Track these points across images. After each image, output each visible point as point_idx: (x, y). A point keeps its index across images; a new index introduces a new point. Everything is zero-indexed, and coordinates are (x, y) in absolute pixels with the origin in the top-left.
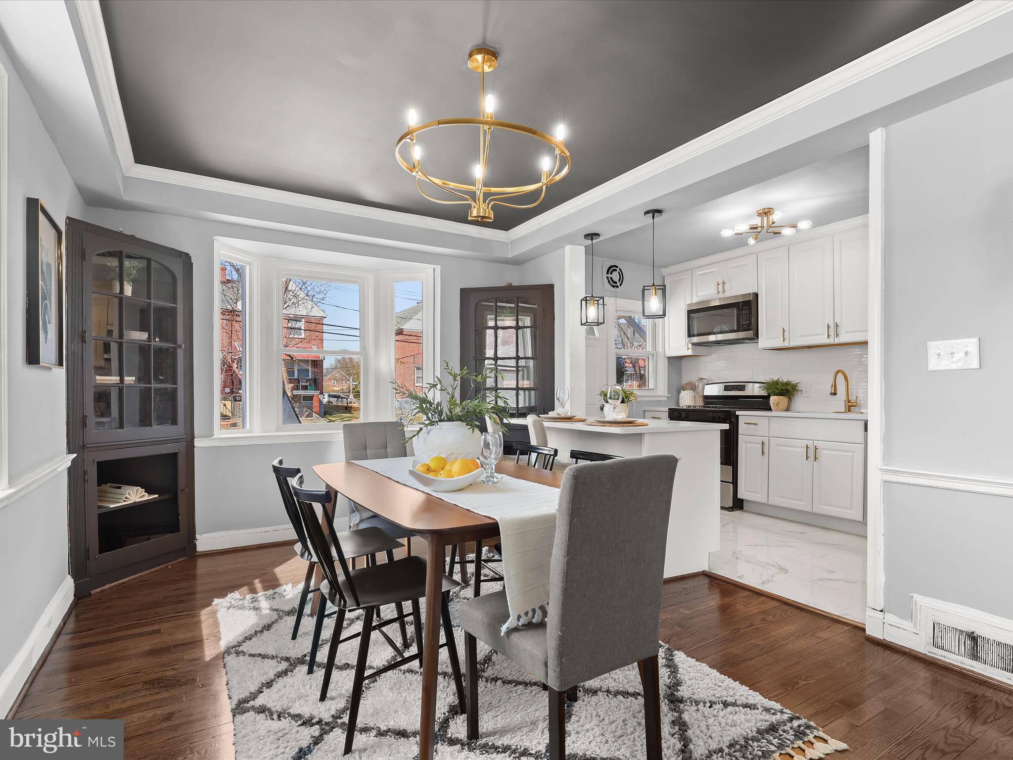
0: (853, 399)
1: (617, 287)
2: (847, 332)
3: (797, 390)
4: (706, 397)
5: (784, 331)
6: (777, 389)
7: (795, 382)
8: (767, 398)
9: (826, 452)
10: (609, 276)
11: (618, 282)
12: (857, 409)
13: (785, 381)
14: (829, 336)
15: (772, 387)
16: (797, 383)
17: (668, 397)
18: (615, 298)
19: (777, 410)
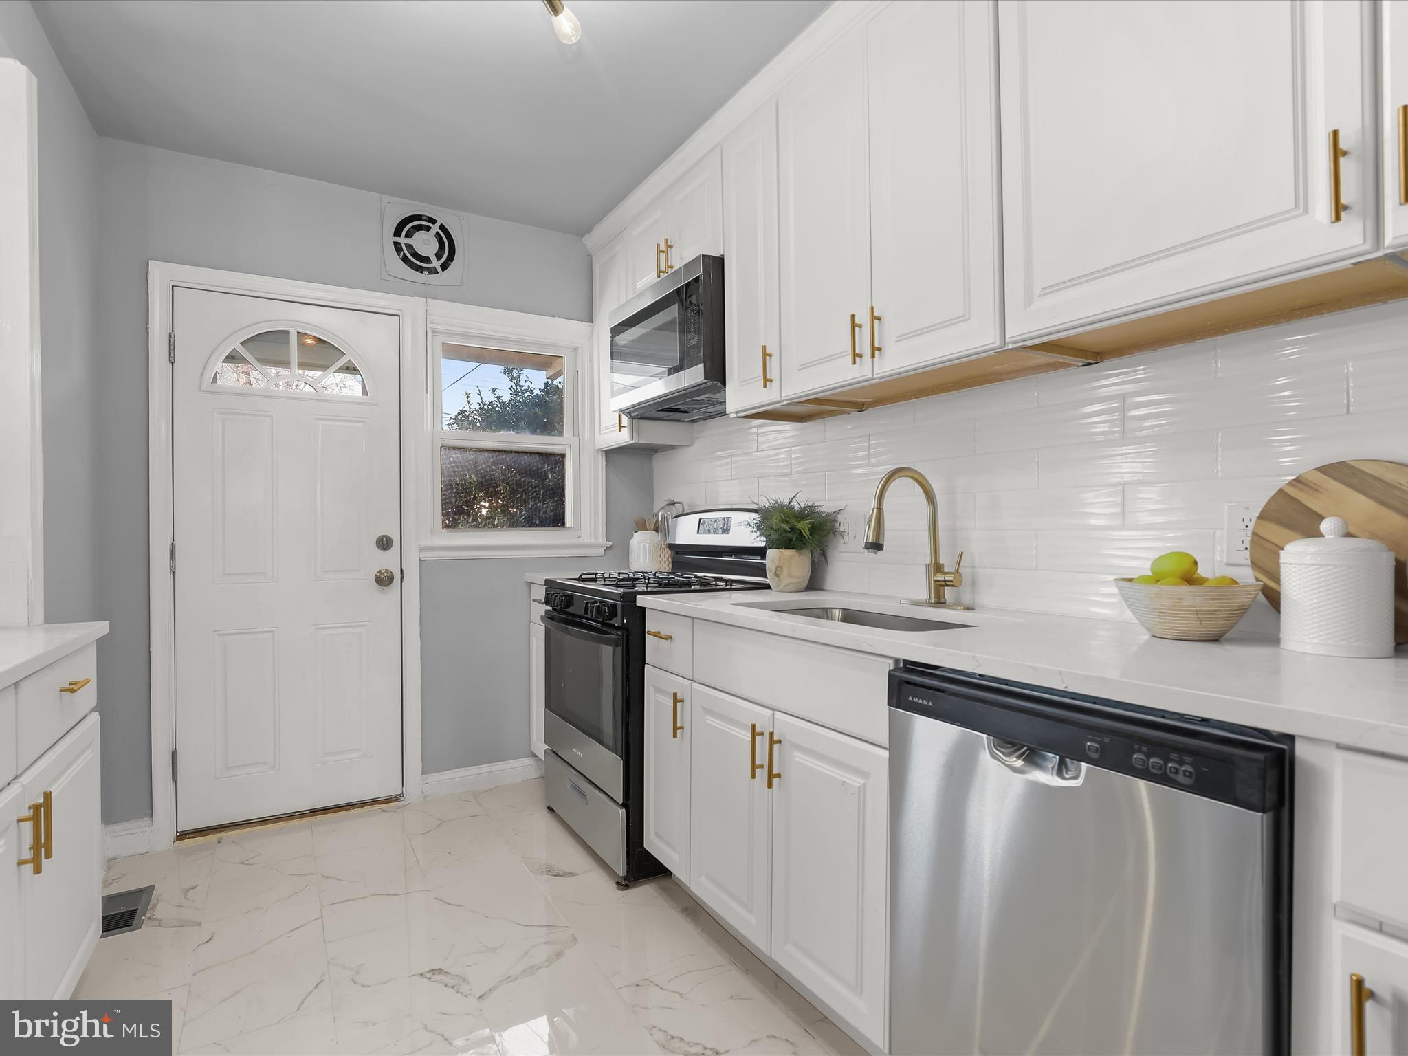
1: (433, 271)
2: (900, 339)
3: (835, 533)
4: (677, 549)
5: (766, 355)
7: (829, 510)
8: (761, 553)
9: (799, 757)
10: (403, 240)
11: (433, 259)
12: (956, 595)
14: (855, 356)
15: (771, 524)
16: (838, 512)
17: (608, 548)
18: (425, 299)
19: (779, 586)
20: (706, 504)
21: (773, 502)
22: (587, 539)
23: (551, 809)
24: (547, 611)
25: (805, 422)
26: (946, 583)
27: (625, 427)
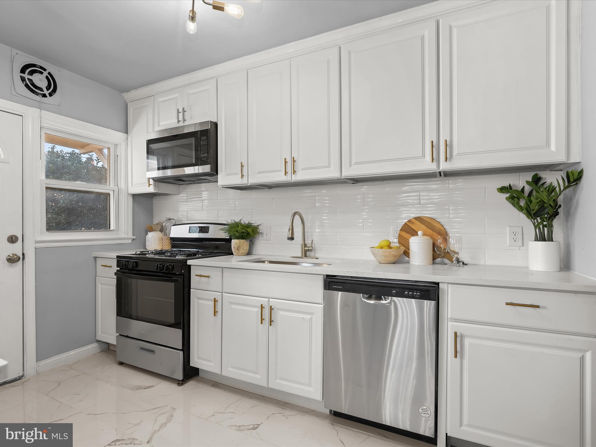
0: (309, 242)
1: (44, 96)
2: (303, 169)
3: (258, 233)
4: (173, 239)
5: (242, 166)
6: (237, 231)
7: (256, 224)
8: (228, 241)
9: (282, 313)
10: (26, 76)
11: (45, 89)
12: (312, 254)
13: (247, 222)
14: (286, 173)
15: (233, 230)
16: (259, 225)
17: (133, 239)
18: (40, 110)
19: (238, 254)
20: (187, 220)
21: (233, 221)
22: (123, 236)
23: (121, 364)
24: (117, 271)
25: (243, 190)
26: (309, 250)
27: (151, 185)
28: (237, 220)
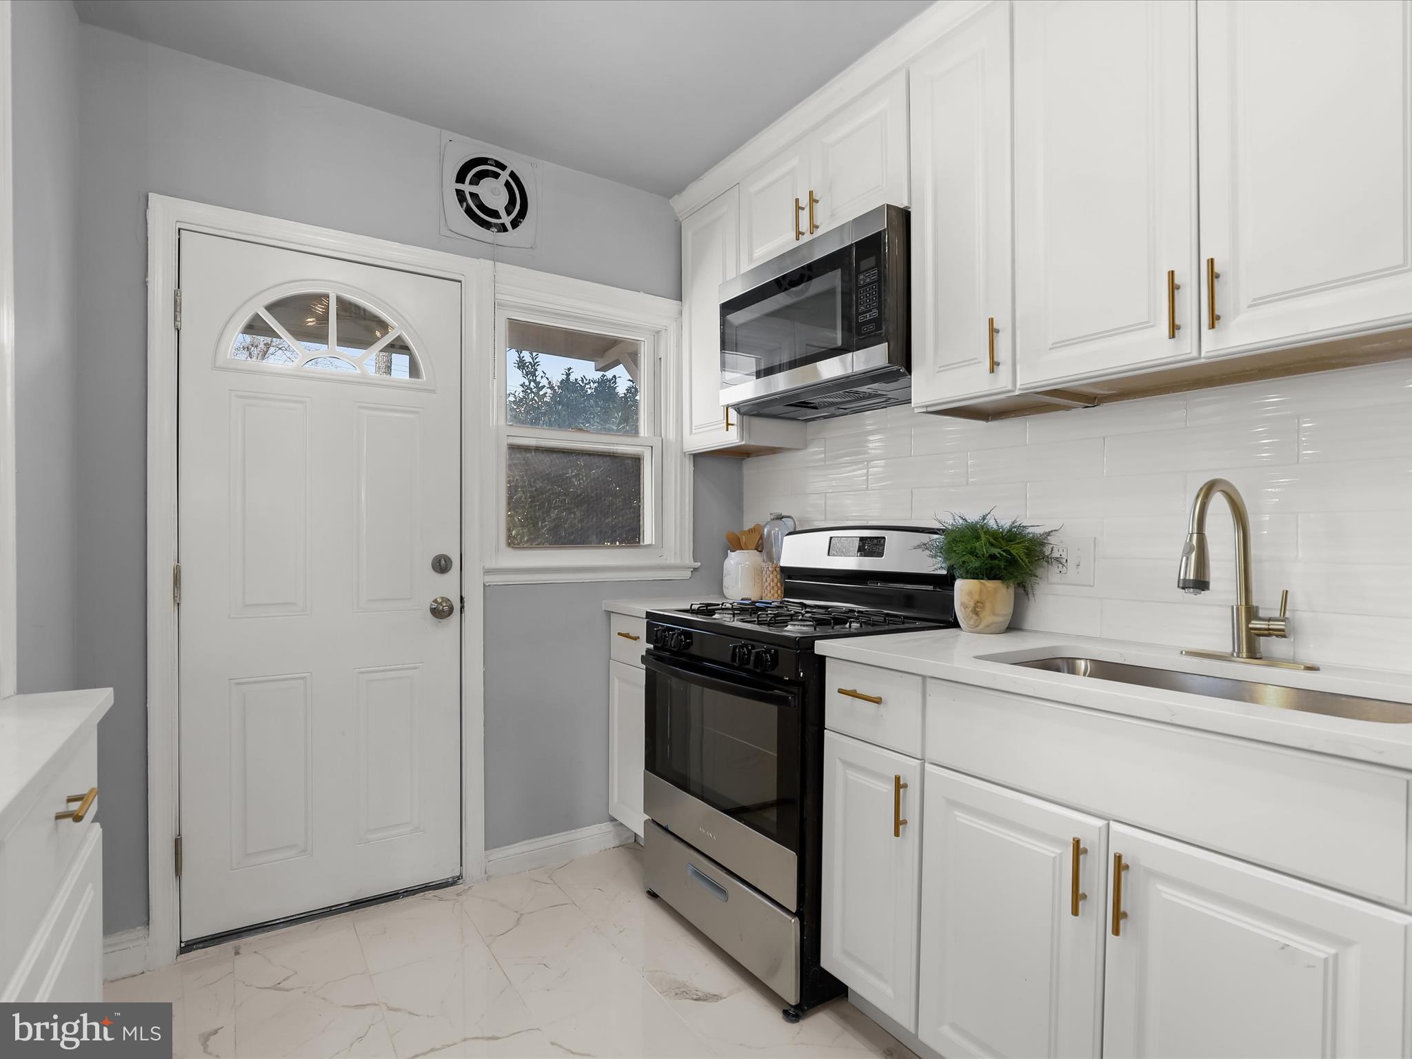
0: (1267, 602)
2: (1256, 303)
3: (1048, 560)
4: (788, 572)
5: (993, 331)
6: (973, 553)
7: (1039, 531)
8: (945, 582)
9: (1167, 892)
10: (467, 188)
11: (503, 213)
12: (1276, 647)
13: (1006, 523)
14: (1174, 329)
15: (960, 548)
16: (1049, 534)
17: (695, 569)
18: (493, 262)
19: (977, 626)
20: (825, 519)
21: (961, 521)
22: (672, 560)
23: (653, 895)
24: (648, 651)
25: (992, 420)
26: (1269, 633)
27: (733, 425)
28: (973, 517)
